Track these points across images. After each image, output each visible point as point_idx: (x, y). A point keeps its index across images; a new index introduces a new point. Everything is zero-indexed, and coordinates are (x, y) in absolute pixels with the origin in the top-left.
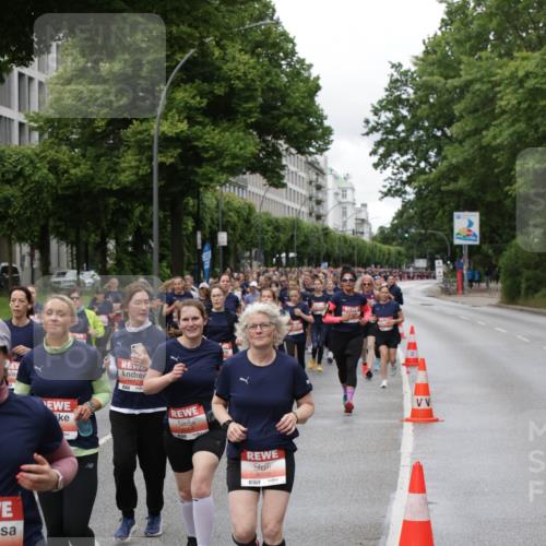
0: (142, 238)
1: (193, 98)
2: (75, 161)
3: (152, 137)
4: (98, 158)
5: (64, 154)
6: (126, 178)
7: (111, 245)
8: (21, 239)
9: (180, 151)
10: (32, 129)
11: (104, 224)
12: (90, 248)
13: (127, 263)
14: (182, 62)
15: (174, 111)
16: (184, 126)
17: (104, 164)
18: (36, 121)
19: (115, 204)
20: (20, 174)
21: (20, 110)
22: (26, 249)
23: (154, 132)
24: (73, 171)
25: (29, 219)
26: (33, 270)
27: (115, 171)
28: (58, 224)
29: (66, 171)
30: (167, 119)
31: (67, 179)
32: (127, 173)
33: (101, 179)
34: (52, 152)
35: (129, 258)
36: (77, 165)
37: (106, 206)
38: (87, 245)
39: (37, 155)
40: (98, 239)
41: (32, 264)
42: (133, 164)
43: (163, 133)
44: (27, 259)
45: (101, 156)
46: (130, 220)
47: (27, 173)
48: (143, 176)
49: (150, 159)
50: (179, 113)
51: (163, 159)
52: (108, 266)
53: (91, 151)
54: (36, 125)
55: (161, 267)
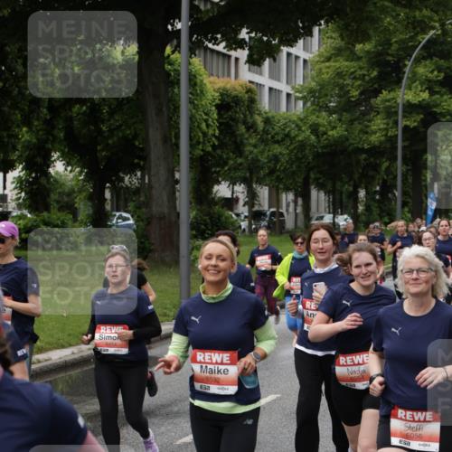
0: (387, 188)
1: (432, 72)
2: (333, 124)
3: (398, 104)
4: (352, 122)
5: (323, 119)
6: (375, 139)
7: (362, 194)
8: (287, 189)
9: (422, 116)
10: (297, 99)
11: (356, 176)
12: (344, 196)
13: (374, 209)
14: (424, 41)
15: (418, 82)
16: (425, 95)
17: (357, 127)
18: (300, 92)
19: (365, 160)
20: (287, 135)
21: (287, 83)
22: (291, 196)
23: (399, 101)
24: (330, 133)
25: (294, 173)
26: (296, 214)
27: (367, 133)
28: (318, 176)
29: (325, 133)
30: (410, 89)
31: (326, 139)
32: (378, 134)
33: (354, 139)
34: (314, 117)
35: (376, 205)
36: (334, 128)
37: (358, 162)
38: (341, 193)
39: (302, 120)
40: (351, 189)
41: (295, 210)
42: (382, 126)
43: (408, 101)
44: (292, 205)
45: (355, 120)
46: (379, 173)
47: (293, 135)
48: (391, 137)
49: (396, 123)
50: (422, 84)
51: (408, 123)
52: (359, 211)
53: (346, 116)
54: (301, 95)
55: (403, 213)
